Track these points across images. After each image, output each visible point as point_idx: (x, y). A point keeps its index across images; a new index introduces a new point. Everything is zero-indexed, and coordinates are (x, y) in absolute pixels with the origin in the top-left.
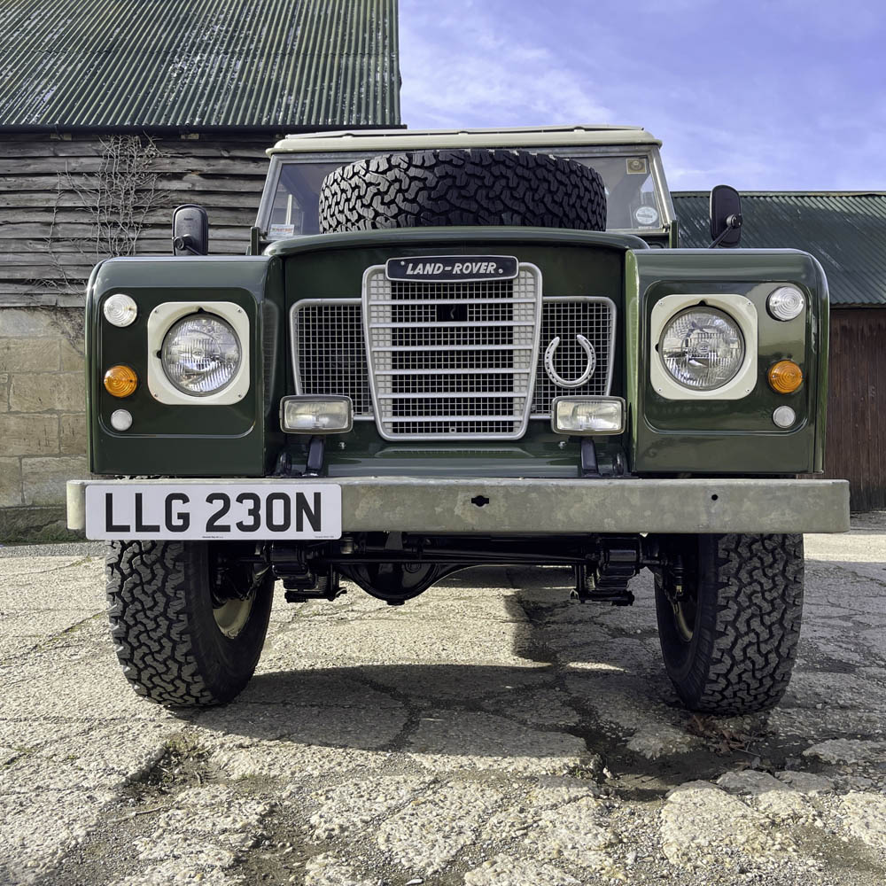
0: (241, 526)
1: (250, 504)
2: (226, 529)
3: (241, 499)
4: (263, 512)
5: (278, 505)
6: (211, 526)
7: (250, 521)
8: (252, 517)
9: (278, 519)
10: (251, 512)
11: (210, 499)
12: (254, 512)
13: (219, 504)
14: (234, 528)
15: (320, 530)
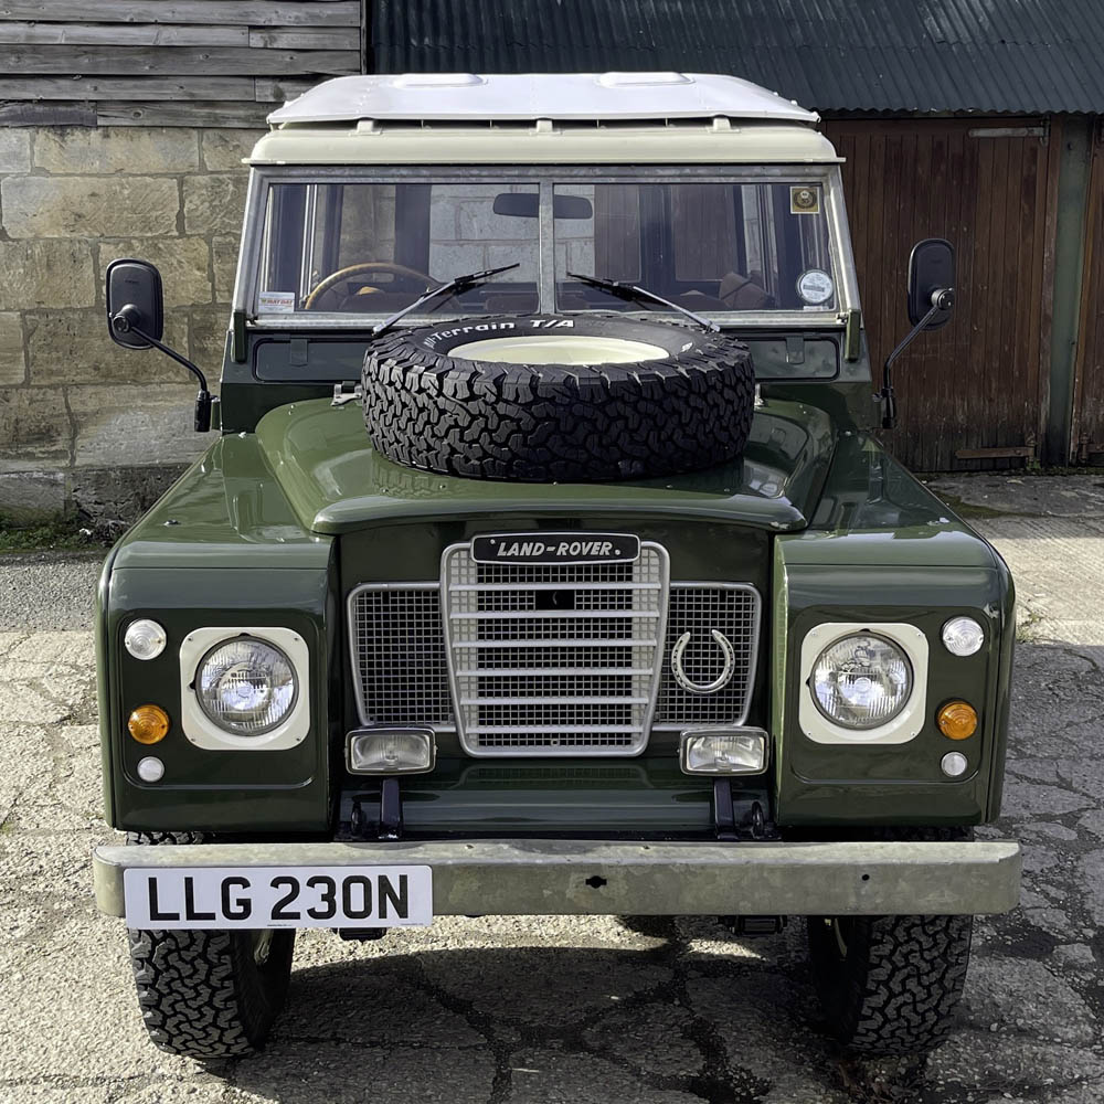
0: (312, 913)
1: (323, 888)
2: (296, 916)
3: (312, 882)
4: (339, 898)
5: (357, 890)
6: (276, 914)
7: (323, 907)
8: (326, 903)
9: (357, 905)
10: (324, 898)
11: (276, 883)
12: (329, 898)
13: (286, 889)
14: (305, 915)
15: (406, 917)
